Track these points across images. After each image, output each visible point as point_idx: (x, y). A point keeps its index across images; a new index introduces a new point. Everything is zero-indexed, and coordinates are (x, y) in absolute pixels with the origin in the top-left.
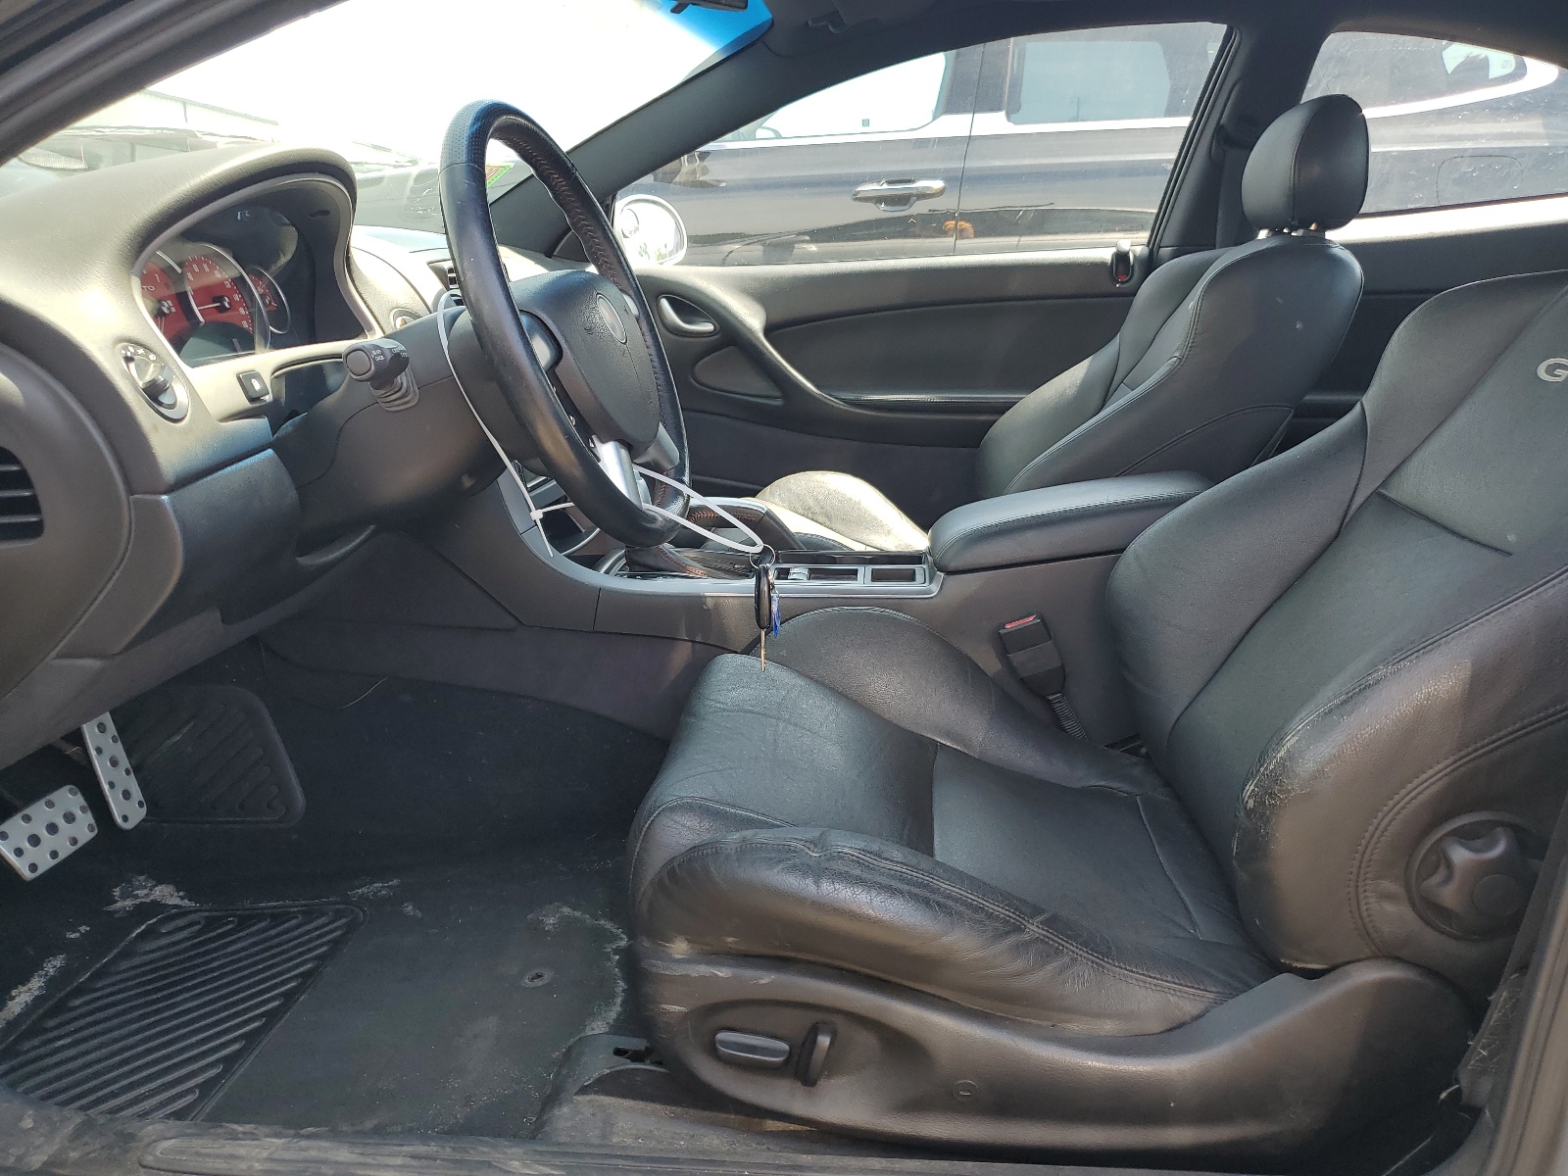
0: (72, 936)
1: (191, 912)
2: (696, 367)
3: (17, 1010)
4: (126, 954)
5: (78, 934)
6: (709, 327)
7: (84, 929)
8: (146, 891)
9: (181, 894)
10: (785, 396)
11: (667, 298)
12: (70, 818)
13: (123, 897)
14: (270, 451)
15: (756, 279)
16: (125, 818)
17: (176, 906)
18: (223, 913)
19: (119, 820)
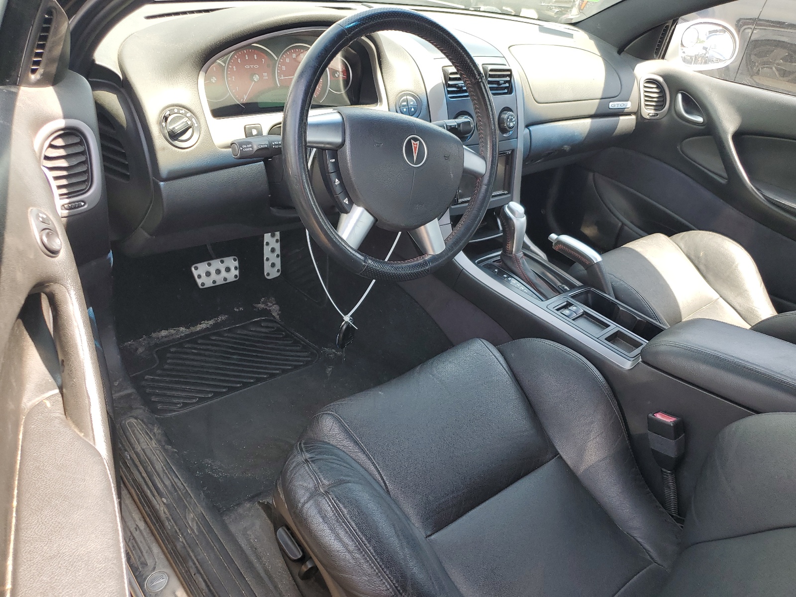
0: (236, 310)
1: (275, 322)
2: (684, 142)
3: (198, 329)
4: (243, 327)
5: (238, 310)
6: (700, 119)
7: (241, 309)
8: (271, 304)
9: (280, 312)
10: (729, 179)
11: (682, 93)
12: (228, 270)
13: (263, 303)
14: (262, 162)
15: (746, 96)
16: (268, 274)
17: (273, 316)
18: (284, 329)
19: (265, 274)
